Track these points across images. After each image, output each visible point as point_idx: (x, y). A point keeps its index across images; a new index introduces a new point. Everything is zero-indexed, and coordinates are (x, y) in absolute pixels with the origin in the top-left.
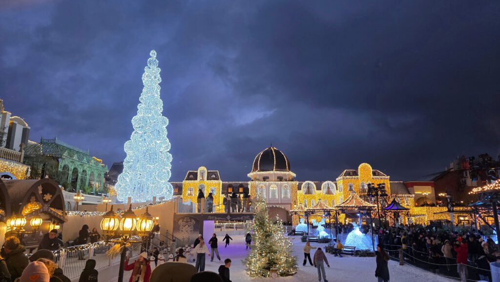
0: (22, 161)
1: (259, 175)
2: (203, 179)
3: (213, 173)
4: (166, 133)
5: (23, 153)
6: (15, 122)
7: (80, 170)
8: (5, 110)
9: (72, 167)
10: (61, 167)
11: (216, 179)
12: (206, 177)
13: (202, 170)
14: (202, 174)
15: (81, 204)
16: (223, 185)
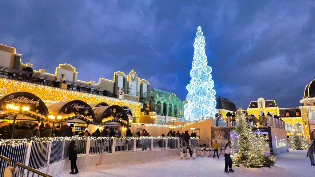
0: (139, 100)
1: (310, 101)
2: (262, 107)
3: (270, 102)
4: (211, 77)
5: (139, 97)
6: (142, 82)
7: (168, 104)
8: (137, 77)
9: (162, 102)
10: (156, 103)
11: (273, 106)
12: (264, 106)
13: (261, 100)
14: (261, 104)
15: (168, 122)
16: (280, 110)
